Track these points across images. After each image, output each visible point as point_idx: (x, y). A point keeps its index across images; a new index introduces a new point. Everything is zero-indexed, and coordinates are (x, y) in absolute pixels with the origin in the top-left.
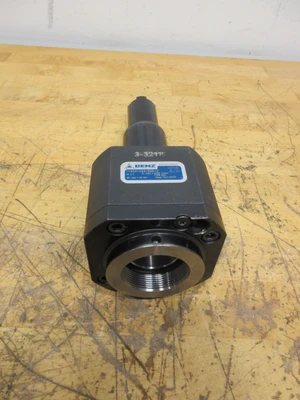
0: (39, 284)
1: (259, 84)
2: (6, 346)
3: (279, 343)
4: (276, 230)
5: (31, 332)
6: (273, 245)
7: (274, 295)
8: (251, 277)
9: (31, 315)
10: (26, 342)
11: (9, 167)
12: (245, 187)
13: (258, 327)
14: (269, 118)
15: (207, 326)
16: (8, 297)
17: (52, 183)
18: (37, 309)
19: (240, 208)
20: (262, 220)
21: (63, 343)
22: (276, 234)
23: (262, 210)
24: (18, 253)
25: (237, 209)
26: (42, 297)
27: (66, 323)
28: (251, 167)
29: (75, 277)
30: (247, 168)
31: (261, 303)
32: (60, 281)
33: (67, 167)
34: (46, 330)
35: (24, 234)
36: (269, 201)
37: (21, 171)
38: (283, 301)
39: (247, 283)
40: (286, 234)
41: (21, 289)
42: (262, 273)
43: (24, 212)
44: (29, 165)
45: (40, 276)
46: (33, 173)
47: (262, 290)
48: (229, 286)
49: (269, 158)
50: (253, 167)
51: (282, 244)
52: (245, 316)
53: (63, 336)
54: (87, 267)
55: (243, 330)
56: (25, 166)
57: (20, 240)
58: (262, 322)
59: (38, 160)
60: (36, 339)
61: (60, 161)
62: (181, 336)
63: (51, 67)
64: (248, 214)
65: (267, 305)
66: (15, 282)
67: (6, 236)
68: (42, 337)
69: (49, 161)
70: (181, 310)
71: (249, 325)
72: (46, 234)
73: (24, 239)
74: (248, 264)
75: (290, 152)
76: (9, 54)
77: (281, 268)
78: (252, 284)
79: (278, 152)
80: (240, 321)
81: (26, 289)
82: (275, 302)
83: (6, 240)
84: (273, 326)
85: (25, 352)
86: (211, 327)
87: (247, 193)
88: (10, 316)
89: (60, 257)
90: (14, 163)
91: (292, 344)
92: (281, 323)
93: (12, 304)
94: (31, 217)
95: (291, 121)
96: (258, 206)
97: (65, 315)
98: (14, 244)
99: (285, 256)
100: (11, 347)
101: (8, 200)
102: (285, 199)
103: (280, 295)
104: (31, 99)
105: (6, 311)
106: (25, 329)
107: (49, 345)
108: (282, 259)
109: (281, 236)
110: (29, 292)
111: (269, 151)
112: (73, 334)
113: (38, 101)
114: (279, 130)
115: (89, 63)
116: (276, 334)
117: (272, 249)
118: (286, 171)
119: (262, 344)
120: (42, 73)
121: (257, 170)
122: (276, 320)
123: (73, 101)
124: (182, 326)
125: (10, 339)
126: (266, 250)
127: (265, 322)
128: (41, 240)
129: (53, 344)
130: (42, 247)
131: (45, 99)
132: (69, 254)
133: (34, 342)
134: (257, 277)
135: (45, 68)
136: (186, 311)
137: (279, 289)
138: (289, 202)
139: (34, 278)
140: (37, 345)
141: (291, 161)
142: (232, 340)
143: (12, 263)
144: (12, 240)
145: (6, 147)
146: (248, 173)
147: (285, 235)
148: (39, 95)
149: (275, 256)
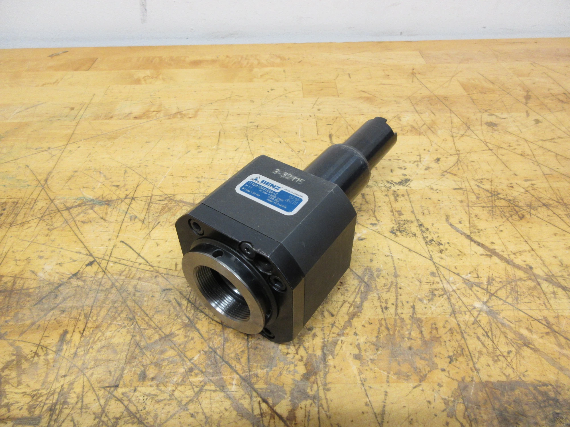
0: (157, 337)
1: (413, 74)
2: (127, 408)
3: (440, 385)
4: (436, 257)
5: (152, 390)
6: (432, 274)
7: (434, 332)
8: (406, 312)
9: (151, 372)
10: (148, 402)
11: (108, 203)
12: (397, 206)
13: (415, 369)
14: (427, 117)
15: (356, 371)
16: (124, 355)
17: (161, 219)
18: (157, 365)
19: (392, 232)
20: (418, 244)
21: (191, 401)
22: (436, 260)
23: (418, 233)
24: (130, 304)
25: (388, 234)
26: (162, 352)
27: (193, 379)
28: (405, 182)
29: (198, 326)
30: (400, 183)
31: (419, 342)
32: (181, 332)
33: (178, 197)
34: (170, 388)
35: (134, 282)
36: (427, 221)
37: (124, 207)
38: (446, 337)
39: (402, 320)
40: (449, 259)
41: (137, 344)
42: (419, 307)
43: (133, 256)
44: (133, 199)
45: (158, 328)
46: (138, 208)
47: (419, 327)
48: (381, 325)
49: (428, 168)
50: (407, 181)
51: (443, 271)
52: (399, 358)
53: (190, 393)
55: (398, 374)
56: (128, 201)
57: (131, 289)
58: (420, 364)
59: (144, 191)
60: (159, 398)
61: (169, 192)
62: (326, 384)
63: (148, 72)
64: (402, 239)
65: (425, 343)
66: (129, 337)
67: (113, 286)
68: (166, 396)
69: (156, 192)
70: (324, 355)
71: (405, 368)
72: (160, 279)
73: (135, 287)
74: (404, 298)
75: (454, 159)
76: (94, 60)
77: (443, 301)
78: (408, 321)
79: (438, 160)
80: (394, 364)
81: (143, 344)
82: (436, 339)
83: (114, 291)
84: (433, 366)
85: (148, 413)
86: (360, 372)
87: (400, 213)
88: (127, 376)
89: (179, 304)
90: (115, 197)
91: (455, 385)
92: (442, 363)
93: (128, 362)
94: (140, 260)
95: (456, 120)
96: (414, 228)
97: (191, 370)
98: (124, 294)
99: (446, 286)
100: (133, 409)
101: (112, 243)
102: (447, 218)
103: (442, 331)
104: (127, 116)
105: (123, 370)
106: (147, 388)
107: (174, 403)
108: (444, 289)
109: (443, 263)
110: (146, 348)
111: (427, 159)
112: (201, 390)
113: (136, 118)
114: (439, 132)
115: (196, 63)
116: (437, 376)
117: (432, 279)
118: (449, 183)
119: (420, 388)
120: (138, 81)
121: (413, 185)
122: (437, 360)
123: (180, 114)
124: (326, 374)
125: (130, 400)
126: (424, 280)
127: (423, 362)
128: (155, 286)
129: (180, 402)
130: (157, 295)
131: (145, 115)
132: (189, 301)
133: (158, 402)
134: (414, 312)
135: (141, 74)
136: (330, 357)
137: (440, 324)
138: (451, 220)
139: (150, 332)
140: (162, 405)
141: (455, 170)
142: (385, 385)
143: (123, 315)
144: (121, 290)
145: (102, 179)
146: (401, 189)
147: (447, 261)
148: (137, 110)
149: (435, 286)
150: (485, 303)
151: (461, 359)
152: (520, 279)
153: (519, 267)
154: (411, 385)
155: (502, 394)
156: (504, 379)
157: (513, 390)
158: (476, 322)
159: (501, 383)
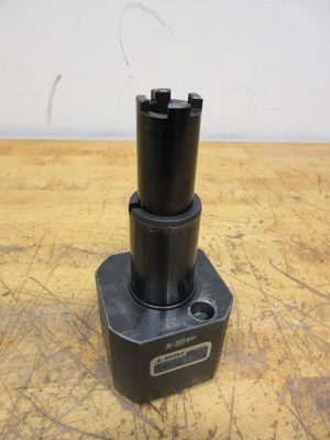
0: (58, 349)
1: (241, 164)
2: (34, 405)
3: (272, 381)
4: (264, 288)
5: (55, 391)
6: (263, 300)
7: (266, 342)
8: (245, 328)
9: (54, 376)
10: (51, 400)
11: (20, 249)
12: (235, 253)
13: (254, 369)
14: (252, 192)
16: (32, 363)
17: (61, 262)
18: (59, 370)
19: (232, 271)
20: (251, 279)
21: (85, 398)
22: (265, 291)
23: (251, 272)
24: (36, 324)
25: (229, 272)
26: (63, 360)
27: (86, 381)
28: (239, 236)
29: (91, 340)
30: (236, 237)
31: (256, 350)
32: (77, 345)
33: (74, 246)
34: (69, 388)
35: (41, 307)
36: (257, 264)
37: (32, 252)
38: (275, 346)
39: (243, 334)
40: (273, 290)
41: (43, 355)
42: (255, 324)
43: (39, 288)
44: (39, 246)
45: (58, 343)
46: (43, 253)
47: (256, 339)
49: (255, 227)
50: (241, 235)
51: (271, 300)
52: (242, 362)
53: (84, 392)
54: (100, 332)
55: (242, 373)
56: (36, 248)
57: (37, 313)
58: (258, 366)
59: (48, 241)
60: (60, 396)
61: (67, 242)
63: (51, 158)
64: (239, 275)
65: (260, 351)
66: (36, 350)
67: (24, 310)
68: (65, 394)
69: (57, 242)
71: (246, 369)
72: (61, 305)
73: (41, 312)
74: (243, 318)
75: (273, 221)
76: (10, 149)
77: (271, 319)
78: (247, 334)
79: (262, 221)
80: (239, 366)
81: (47, 354)
82: (268, 347)
83: (24, 314)
84: (267, 368)
85: (51, 408)
87: (237, 258)
88: (35, 379)
89: (76, 324)
90: (25, 245)
91: (284, 381)
92: (273, 365)
93: (36, 368)
94: (45, 292)
95: (272, 195)
96: (248, 268)
97: (85, 374)
98: (33, 317)
99: (273, 309)
100: (39, 405)
101: (23, 279)
102: (271, 262)
103: (272, 342)
104: (35, 188)
105: (31, 375)
106: (50, 389)
107: (72, 400)
108: (271, 311)
109: (269, 293)
110: (50, 357)
111: (254, 221)
112: (93, 390)
113: (42, 189)
114: (262, 203)
115: (86, 153)
116: (271, 374)
117: (262, 304)
118: (270, 237)
120: (43, 164)
121: (245, 238)
122: (269, 363)
123: (75, 187)
125: (36, 399)
126: (257, 305)
127: (260, 365)
128: (56, 311)
129: (76, 399)
130: (58, 317)
131: (48, 187)
132: (83, 322)
133: (59, 399)
134: (251, 328)
135: (46, 159)
137: (270, 337)
138: (275, 263)
139: (53, 345)
140: (62, 401)
141: (273, 229)
142: (233, 382)
143: (32, 333)
144: (30, 314)
145: (16, 232)
146: (237, 241)
147: (272, 292)
148: (43, 183)
149: (265, 309)
150: (301, 321)
151: (286, 361)
152: (324, 304)
153: (322, 295)
154: (252, 381)
155: (318, 386)
156: (318, 375)
157: (325, 383)
158: (295, 334)
159: (316, 378)
